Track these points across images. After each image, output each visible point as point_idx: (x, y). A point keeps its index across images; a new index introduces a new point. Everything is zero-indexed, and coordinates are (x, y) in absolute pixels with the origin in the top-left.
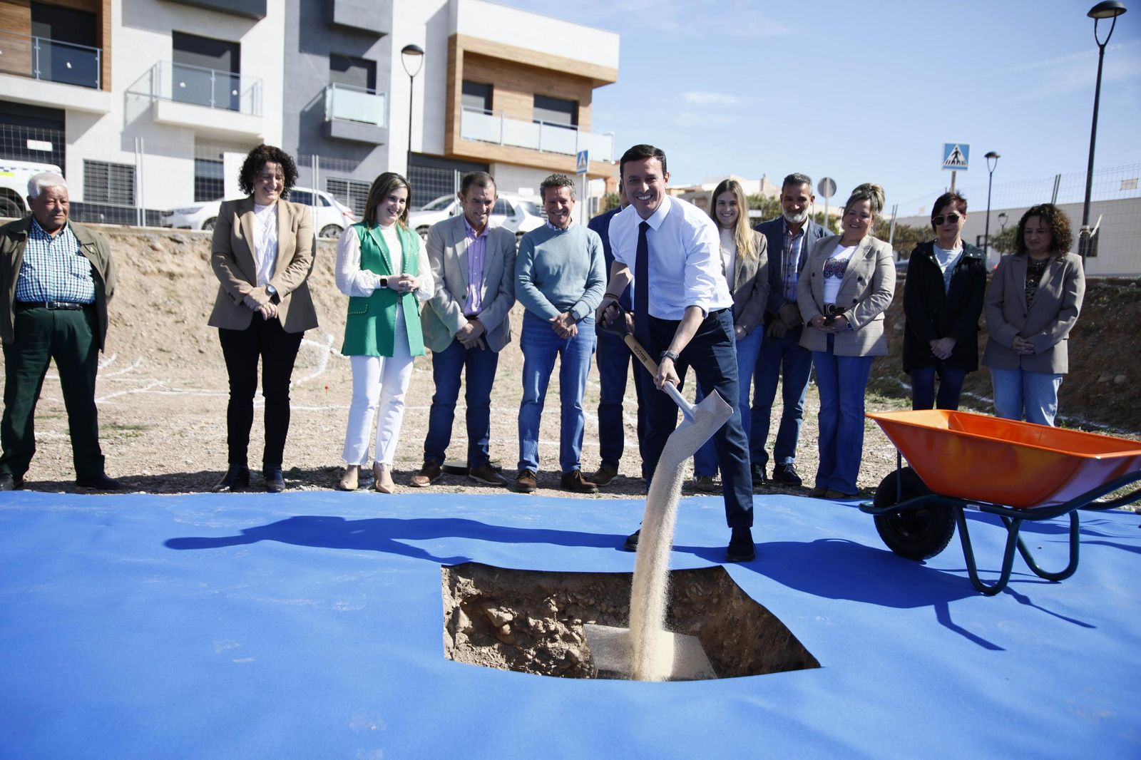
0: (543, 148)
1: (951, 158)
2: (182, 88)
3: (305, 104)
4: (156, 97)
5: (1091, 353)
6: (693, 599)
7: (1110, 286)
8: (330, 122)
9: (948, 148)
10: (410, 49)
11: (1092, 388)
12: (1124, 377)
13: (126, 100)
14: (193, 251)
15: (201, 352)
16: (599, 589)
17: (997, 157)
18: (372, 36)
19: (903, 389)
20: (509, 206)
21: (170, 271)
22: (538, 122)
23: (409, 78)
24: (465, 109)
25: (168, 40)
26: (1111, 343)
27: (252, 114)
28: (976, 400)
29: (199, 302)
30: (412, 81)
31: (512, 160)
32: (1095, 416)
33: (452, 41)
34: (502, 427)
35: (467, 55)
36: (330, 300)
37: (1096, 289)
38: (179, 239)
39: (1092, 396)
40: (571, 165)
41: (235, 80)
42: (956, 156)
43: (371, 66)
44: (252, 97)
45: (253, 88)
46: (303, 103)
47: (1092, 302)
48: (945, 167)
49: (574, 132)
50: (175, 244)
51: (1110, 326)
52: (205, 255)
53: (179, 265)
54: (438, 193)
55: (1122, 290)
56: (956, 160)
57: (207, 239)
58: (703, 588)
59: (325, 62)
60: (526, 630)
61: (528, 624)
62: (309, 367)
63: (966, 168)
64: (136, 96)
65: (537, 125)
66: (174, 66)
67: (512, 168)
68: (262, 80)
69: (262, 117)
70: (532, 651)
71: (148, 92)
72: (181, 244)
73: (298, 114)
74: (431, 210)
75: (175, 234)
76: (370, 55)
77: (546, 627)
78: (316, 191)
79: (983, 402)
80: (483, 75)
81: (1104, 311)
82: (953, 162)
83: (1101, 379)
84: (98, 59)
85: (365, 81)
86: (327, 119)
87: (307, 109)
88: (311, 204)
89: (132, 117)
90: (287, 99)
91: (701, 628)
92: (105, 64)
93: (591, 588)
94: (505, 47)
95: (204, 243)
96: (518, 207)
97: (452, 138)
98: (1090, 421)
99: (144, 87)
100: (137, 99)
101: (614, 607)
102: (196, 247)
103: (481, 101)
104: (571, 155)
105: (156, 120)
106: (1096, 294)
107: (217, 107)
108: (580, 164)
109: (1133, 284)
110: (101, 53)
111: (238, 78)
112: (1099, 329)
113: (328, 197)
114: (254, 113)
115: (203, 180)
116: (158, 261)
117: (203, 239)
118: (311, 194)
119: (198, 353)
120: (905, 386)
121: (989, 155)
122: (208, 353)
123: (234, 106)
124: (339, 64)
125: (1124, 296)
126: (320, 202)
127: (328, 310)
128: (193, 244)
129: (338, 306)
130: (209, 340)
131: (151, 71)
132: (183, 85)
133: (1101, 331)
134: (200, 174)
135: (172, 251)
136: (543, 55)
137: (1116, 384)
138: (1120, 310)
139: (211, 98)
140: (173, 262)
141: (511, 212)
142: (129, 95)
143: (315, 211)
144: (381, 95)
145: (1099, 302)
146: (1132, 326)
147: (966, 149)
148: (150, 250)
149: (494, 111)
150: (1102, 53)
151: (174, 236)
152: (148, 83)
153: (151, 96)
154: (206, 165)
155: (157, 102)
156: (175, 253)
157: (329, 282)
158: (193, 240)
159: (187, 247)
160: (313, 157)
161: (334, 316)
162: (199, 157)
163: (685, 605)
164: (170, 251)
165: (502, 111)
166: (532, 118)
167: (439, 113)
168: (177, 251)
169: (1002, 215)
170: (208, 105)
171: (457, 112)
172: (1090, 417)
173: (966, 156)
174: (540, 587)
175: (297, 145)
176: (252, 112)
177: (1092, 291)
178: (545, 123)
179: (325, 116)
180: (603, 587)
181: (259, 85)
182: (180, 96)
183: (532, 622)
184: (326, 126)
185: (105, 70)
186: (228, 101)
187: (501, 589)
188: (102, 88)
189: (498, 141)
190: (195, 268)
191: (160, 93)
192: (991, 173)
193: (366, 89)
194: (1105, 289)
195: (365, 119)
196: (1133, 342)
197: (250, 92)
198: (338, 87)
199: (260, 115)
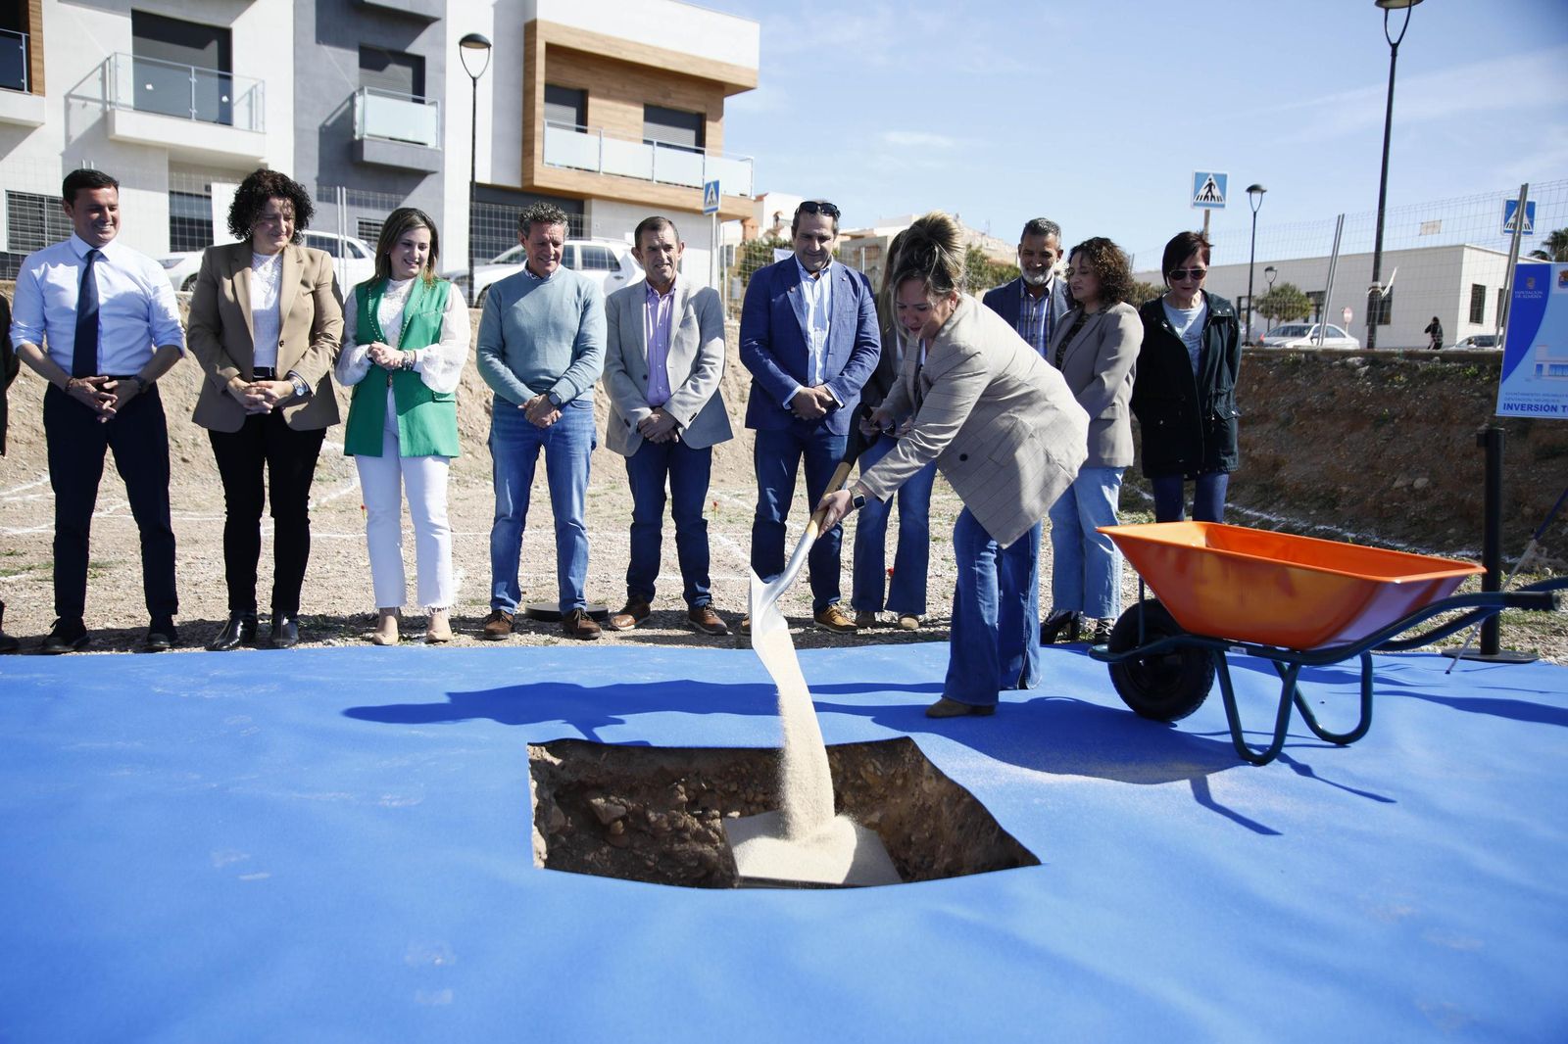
0: (656, 178)
1: (1203, 192)
2: (150, 91)
3: (325, 118)
4: (110, 103)
5: (1384, 450)
6: (870, 781)
7: (1407, 361)
8: (361, 141)
9: (1199, 177)
10: (471, 40)
11: (1385, 495)
12: (1426, 480)
13: (68, 107)
15: (184, 460)
16: (744, 771)
17: (1263, 192)
18: (419, 22)
19: (1144, 500)
20: (612, 257)
22: (651, 143)
23: (471, 81)
24: (550, 125)
25: (126, 23)
26: (1409, 435)
27: (250, 129)
28: (1238, 514)
29: (180, 391)
30: (475, 85)
31: (616, 195)
32: (1390, 533)
33: (530, 29)
34: (607, 557)
35: (552, 50)
37: (1390, 365)
39: (1386, 506)
40: (696, 201)
41: (225, 81)
42: (1210, 190)
43: (418, 64)
44: (250, 105)
45: (250, 93)
46: (323, 115)
47: (1385, 382)
48: (1195, 204)
49: (699, 156)
51: (1407, 415)
54: (514, 239)
55: (1422, 366)
56: (1209, 194)
58: (882, 764)
59: (353, 57)
60: (645, 828)
61: (647, 820)
62: (339, 480)
63: (1223, 206)
64: (83, 102)
65: (649, 147)
66: (136, 60)
67: (617, 206)
68: (263, 82)
69: (264, 133)
70: (653, 856)
71: (99, 96)
73: (317, 130)
74: (504, 263)
76: (415, 48)
77: (671, 822)
78: (343, 238)
79: (1247, 516)
80: (573, 78)
81: (1400, 394)
82: (1206, 197)
83: (1397, 484)
84: (23, 48)
85: (410, 86)
86: (357, 137)
87: (329, 123)
88: (337, 256)
89: (77, 132)
90: (299, 108)
91: (881, 819)
92: (33, 56)
93: (732, 769)
94: (604, 39)
96: (622, 257)
97: (533, 163)
98: (1383, 538)
99: (93, 89)
100: (84, 106)
101: (765, 794)
103: (572, 112)
104: (696, 188)
105: (112, 137)
106: (1389, 373)
107: (199, 119)
108: (709, 199)
109: (1438, 358)
110: (28, 39)
111: (229, 78)
112: (1394, 418)
113: (361, 245)
114: (254, 129)
115: (182, 221)
118: (336, 241)
119: (181, 462)
120: (1146, 496)
121: (1252, 189)
122: (195, 463)
123: (225, 118)
124: (373, 60)
125: (1425, 375)
126: (349, 252)
130: (196, 445)
131: (103, 66)
132: (149, 87)
133: (1396, 421)
134: (178, 213)
136: (656, 50)
137: (1417, 490)
138: (1421, 392)
139: (190, 106)
141: (615, 266)
142: (71, 100)
143: (342, 264)
144: (430, 104)
145: (1394, 382)
146: (1436, 414)
147: (1222, 179)
149: (589, 128)
150: (1394, 55)
152: (100, 83)
153: (104, 102)
154: (186, 199)
155: (113, 110)
160: (339, 189)
162: (176, 190)
163: (859, 789)
165: (601, 128)
166: (642, 138)
167: (514, 130)
169: (1270, 269)
170: (188, 117)
171: (538, 129)
172: (1383, 534)
173: (1223, 190)
174: (662, 769)
175: (315, 173)
176: (251, 127)
177: (1385, 369)
178: (659, 144)
179: (354, 132)
180: (748, 766)
181: (260, 87)
182: (145, 104)
183: (652, 816)
184: (355, 148)
185: (34, 64)
186: (215, 113)
187: (610, 774)
188: (30, 89)
189: (597, 169)
191: (117, 98)
192: (1255, 213)
193: (411, 95)
194: (1402, 365)
195: (411, 139)
196: (1437, 435)
197: (247, 99)
198: (371, 92)
199: (261, 131)
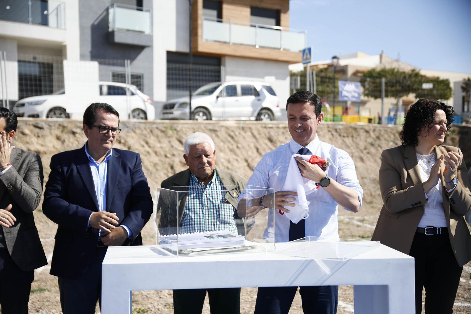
2: (8, 10)
3: (94, 20)
8: (113, 33)
14: (51, 134)
20: (255, 89)
21: (36, 150)
22: (255, 26)
24: (206, 19)
27: (57, 27)
31: (238, 54)
36: (151, 166)
38: (40, 125)
41: (44, 3)
44: (57, 15)
45: (57, 9)
46: (92, 19)
49: (279, 32)
50: (37, 130)
52: (59, 137)
53: (42, 145)
57: (60, 125)
65: (254, 28)
67: (237, 60)
68: (64, 3)
69: (65, 29)
72: (42, 130)
73: (89, 27)
75: (38, 122)
85: (135, 2)
86: (110, 30)
87: (96, 23)
90: (82, 16)
95: (58, 128)
96: (261, 90)
97: (197, 39)
102: (53, 131)
103: (214, 13)
107: (34, 23)
108: (305, 57)
111: (46, 1)
113: (134, 89)
114: (59, 27)
116: (27, 143)
117: (57, 125)
123: (45, 22)
126: (129, 93)
127: (151, 173)
128: (50, 129)
129: (157, 170)
132: (8, 8)
134: (23, 72)
135: (36, 135)
139: (29, 16)
140: (38, 143)
141: (257, 93)
143: (127, 100)
144: (148, 11)
148: (21, 135)
149: (224, 20)
151: (37, 124)
156: (38, 137)
157: (148, 153)
158: (50, 126)
159: (46, 131)
160: (126, 61)
161: (155, 178)
162: (22, 59)
164: (35, 135)
165: (229, 19)
166: (249, 24)
167: (186, 22)
168: (40, 135)
170: (27, 22)
171: (199, 22)
178: (259, 27)
179: (108, 27)
181: (62, 6)
186: (39, 19)
189: (227, 40)
190: (54, 147)
193: (135, 7)
195: (137, 28)
197: (55, 12)
198: (118, 7)
199: (63, 27)
